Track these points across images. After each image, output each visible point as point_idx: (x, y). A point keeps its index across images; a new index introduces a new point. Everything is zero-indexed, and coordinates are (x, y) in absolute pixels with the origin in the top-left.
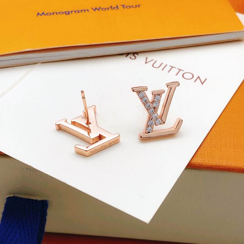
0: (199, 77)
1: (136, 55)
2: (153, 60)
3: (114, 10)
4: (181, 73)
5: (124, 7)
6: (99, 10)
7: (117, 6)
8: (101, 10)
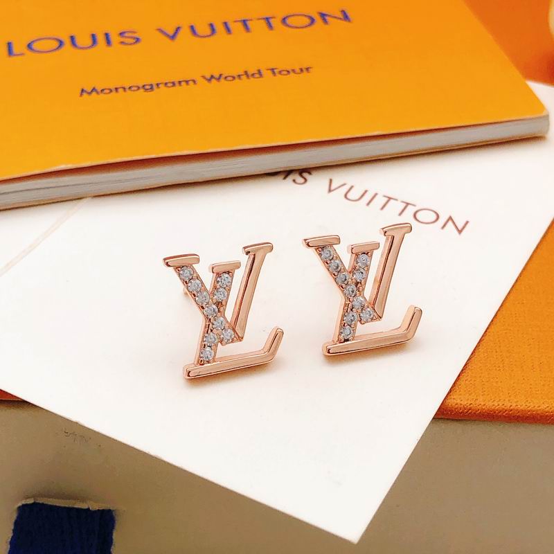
0: (450, 218)
1: (305, 175)
2: (345, 184)
3: (252, 79)
4: (411, 210)
5: (274, 73)
6: (218, 79)
7: (259, 72)
8: (222, 80)
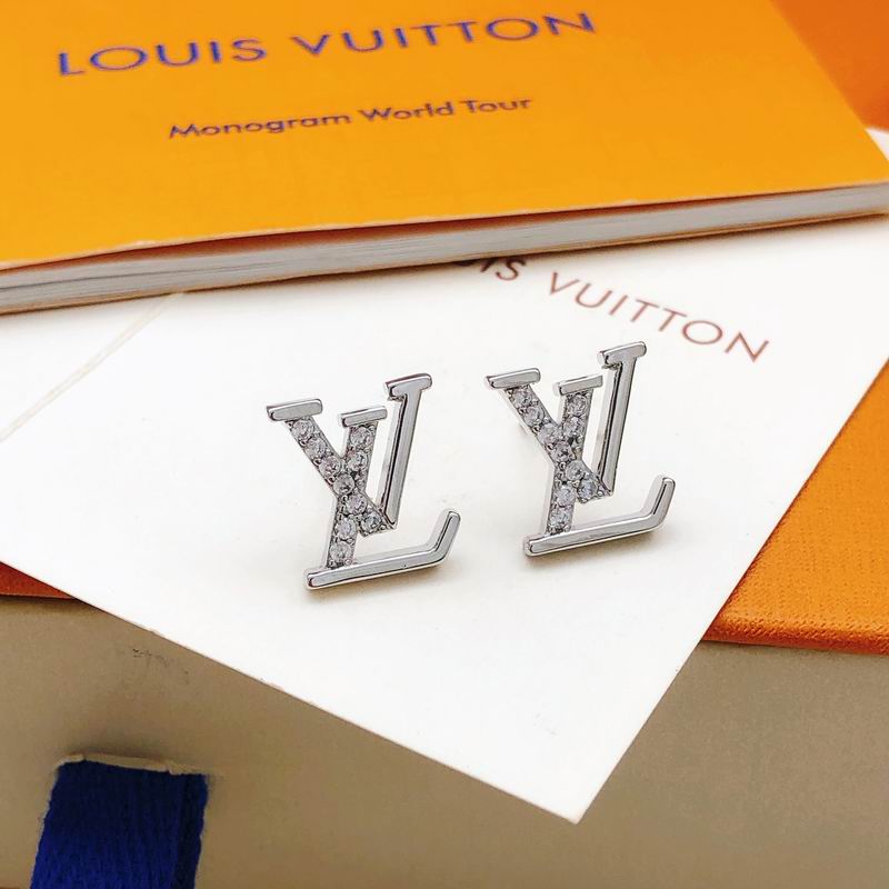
0: (740, 336)
1: (516, 265)
2: (577, 281)
3: (436, 116)
4: (679, 322)
5: (471, 108)
6: (385, 115)
7: (449, 106)
8: (391, 116)
